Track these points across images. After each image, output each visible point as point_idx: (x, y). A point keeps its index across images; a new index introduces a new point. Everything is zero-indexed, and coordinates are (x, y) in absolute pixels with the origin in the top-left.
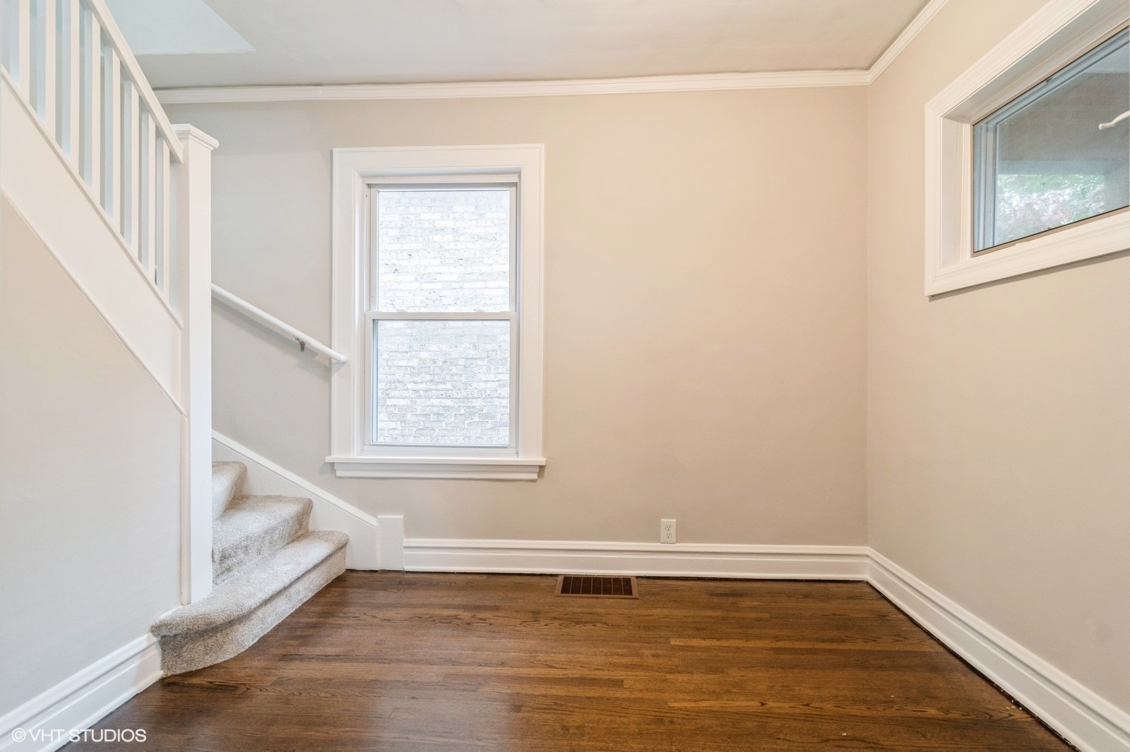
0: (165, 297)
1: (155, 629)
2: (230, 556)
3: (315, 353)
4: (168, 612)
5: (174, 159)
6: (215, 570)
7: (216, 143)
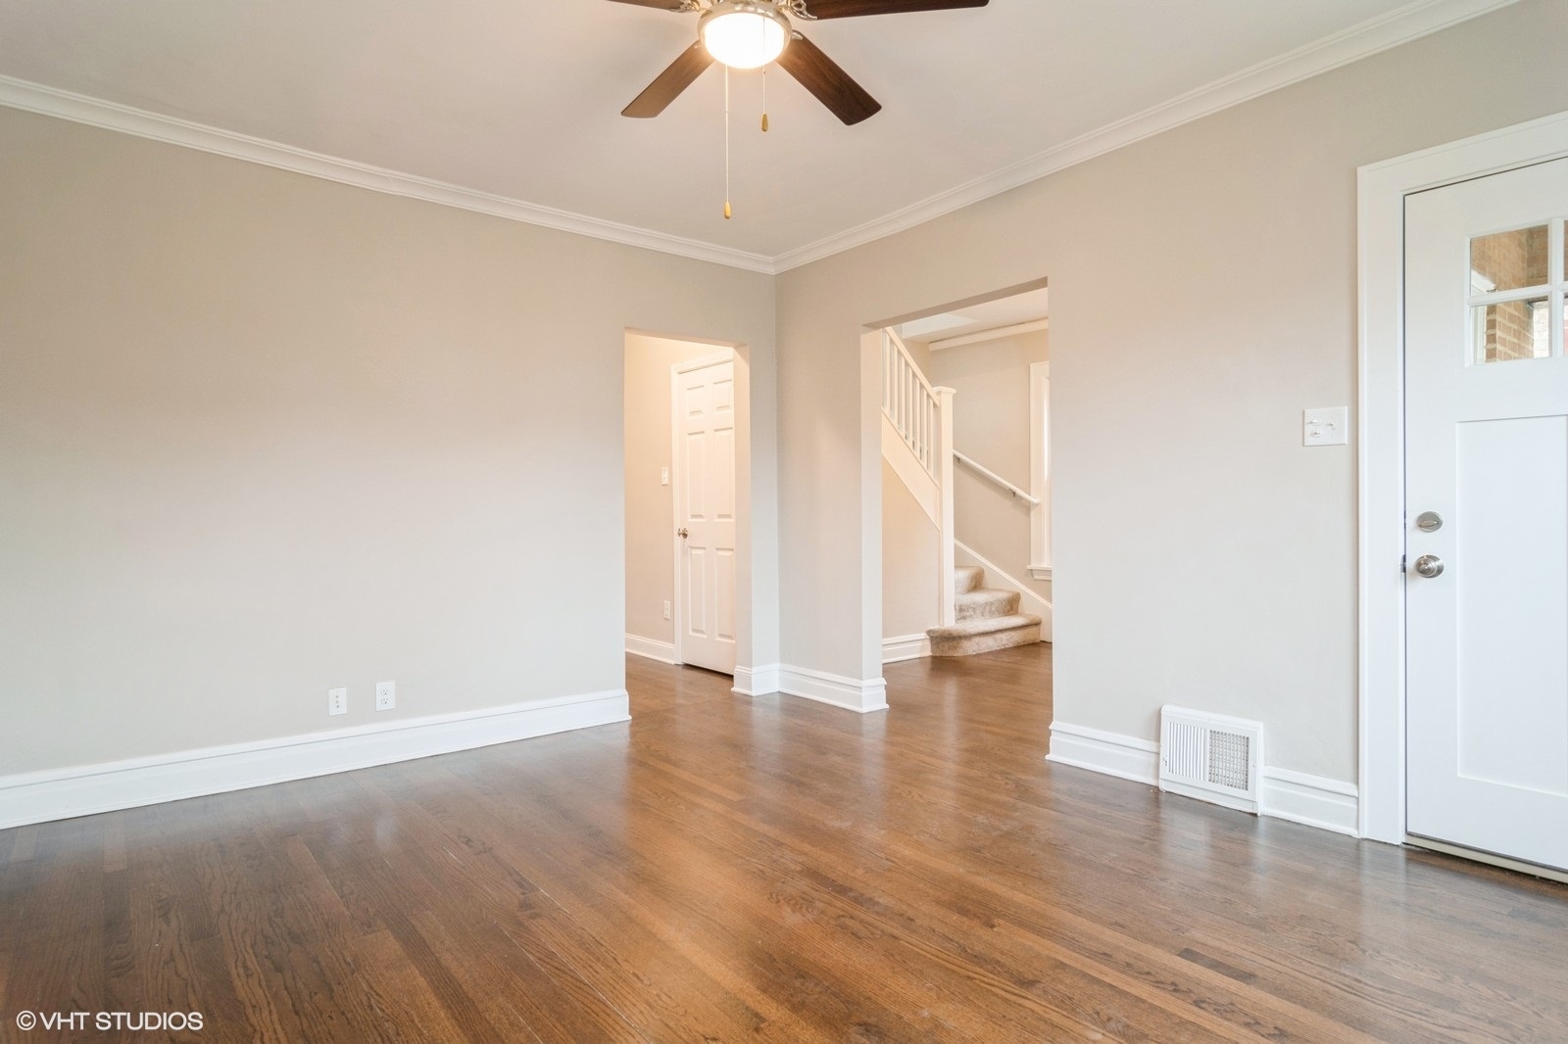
0: (931, 474)
1: (929, 632)
2: (964, 610)
3: (1021, 498)
4: (935, 626)
5: (935, 405)
6: (956, 615)
7: (954, 391)
